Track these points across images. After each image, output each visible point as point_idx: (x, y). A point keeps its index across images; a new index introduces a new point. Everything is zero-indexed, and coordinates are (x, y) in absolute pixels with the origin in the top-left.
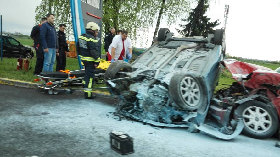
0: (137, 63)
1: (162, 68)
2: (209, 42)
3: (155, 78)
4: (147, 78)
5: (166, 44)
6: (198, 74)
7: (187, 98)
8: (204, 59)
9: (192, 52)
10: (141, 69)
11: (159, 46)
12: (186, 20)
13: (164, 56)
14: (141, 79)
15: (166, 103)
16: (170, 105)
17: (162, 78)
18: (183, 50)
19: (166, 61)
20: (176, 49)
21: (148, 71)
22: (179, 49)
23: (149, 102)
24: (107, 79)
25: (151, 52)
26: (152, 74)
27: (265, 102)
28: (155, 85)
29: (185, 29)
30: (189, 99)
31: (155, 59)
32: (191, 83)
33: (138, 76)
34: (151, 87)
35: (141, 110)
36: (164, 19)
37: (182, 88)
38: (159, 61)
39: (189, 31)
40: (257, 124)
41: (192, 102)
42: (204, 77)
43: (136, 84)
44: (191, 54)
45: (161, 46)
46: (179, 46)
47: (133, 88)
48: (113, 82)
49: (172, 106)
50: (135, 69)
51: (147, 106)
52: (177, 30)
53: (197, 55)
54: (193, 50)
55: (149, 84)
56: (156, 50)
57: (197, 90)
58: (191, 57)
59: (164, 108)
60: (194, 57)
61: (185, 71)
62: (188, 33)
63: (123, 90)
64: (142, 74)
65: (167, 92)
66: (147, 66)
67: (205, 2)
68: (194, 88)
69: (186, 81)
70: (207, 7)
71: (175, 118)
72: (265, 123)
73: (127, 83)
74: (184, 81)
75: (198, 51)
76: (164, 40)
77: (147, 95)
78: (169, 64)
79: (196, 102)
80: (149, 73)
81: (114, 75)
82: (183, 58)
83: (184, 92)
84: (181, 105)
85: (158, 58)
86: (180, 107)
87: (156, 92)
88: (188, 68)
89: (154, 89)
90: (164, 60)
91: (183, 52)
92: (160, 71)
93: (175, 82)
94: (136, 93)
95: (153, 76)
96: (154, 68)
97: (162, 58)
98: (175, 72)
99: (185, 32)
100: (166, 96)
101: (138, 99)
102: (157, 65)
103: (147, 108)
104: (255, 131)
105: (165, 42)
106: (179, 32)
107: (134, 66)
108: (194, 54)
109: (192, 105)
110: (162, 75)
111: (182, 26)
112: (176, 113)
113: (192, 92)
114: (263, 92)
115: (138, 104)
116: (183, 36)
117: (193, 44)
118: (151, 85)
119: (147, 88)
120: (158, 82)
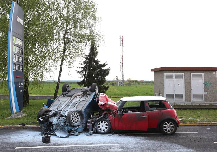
0: (52, 107)
1: (64, 109)
2: (89, 91)
3: (61, 114)
4: (57, 114)
5: (67, 94)
6: (80, 110)
7: (74, 121)
8: (85, 101)
9: (80, 98)
10: (54, 110)
11: (63, 95)
12: (83, 64)
13: (66, 101)
14: (54, 115)
15: (65, 124)
16: (67, 125)
17: (64, 114)
18: (76, 97)
19: (67, 104)
20: (72, 97)
21: (58, 111)
22: (73, 96)
23: (58, 125)
24: (38, 117)
25: (59, 100)
26: (60, 112)
27: (106, 118)
28: (61, 117)
29: (82, 70)
30: (75, 121)
31: (61, 104)
32: (76, 114)
33: (53, 114)
34: (59, 118)
35: (54, 130)
36: (65, 65)
37: (72, 117)
38: (63, 104)
39: (86, 72)
40: (102, 128)
41: (76, 122)
42: (82, 111)
43: (52, 118)
44: (79, 99)
45: (64, 95)
46: (74, 95)
47: (50, 120)
48: (41, 118)
49: (68, 126)
50: (51, 111)
51: (57, 127)
52: (77, 71)
53: (82, 99)
54: (80, 96)
55: (58, 117)
56: (61, 98)
57: (79, 117)
58: (79, 100)
59: (64, 127)
60: (80, 101)
61: (75, 109)
62: (85, 73)
63: (45, 122)
64: (55, 113)
65: (66, 120)
66: (57, 108)
67: (95, 50)
68: (77, 116)
69: (74, 114)
70: (97, 53)
71: (69, 131)
72: (106, 127)
73: (48, 118)
74: (73, 114)
75: (83, 97)
76: (66, 91)
77: (57, 122)
78: (68, 106)
79: (78, 122)
80: (58, 112)
81: (41, 115)
82: (75, 102)
83: (73, 118)
84: (71, 124)
85: (63, 103)
86: (71, 125)
87: (61, 120)
88: (76, 107)
89: (60, 119)
90: (65, 104)
91: (75, 98)
92: (63, 110)
93: (69, 115)
94: (52, 122)
95: (60, 113)
96: (61, 109)
97: (64, 103)
98: (70, 110)
99: (83, 72)
100: (65, 121)
101: (53, 125)
102: (62, 107)
103: (57, 128)
104: (102, 131)
105: (66, 93)
106: (78, 73)
107: (51, 109)
108: (80, 99)
109: (76, 124)
110: (64, 112)
111: (80, 68)
112: (70, 128)
113: (76, 118)
114: (106, 114)
115: (53, 127)
116: (81, 75)
117: (81, 93)
118: (59, 117)
119: (57, 119)
120: (62, 116)
